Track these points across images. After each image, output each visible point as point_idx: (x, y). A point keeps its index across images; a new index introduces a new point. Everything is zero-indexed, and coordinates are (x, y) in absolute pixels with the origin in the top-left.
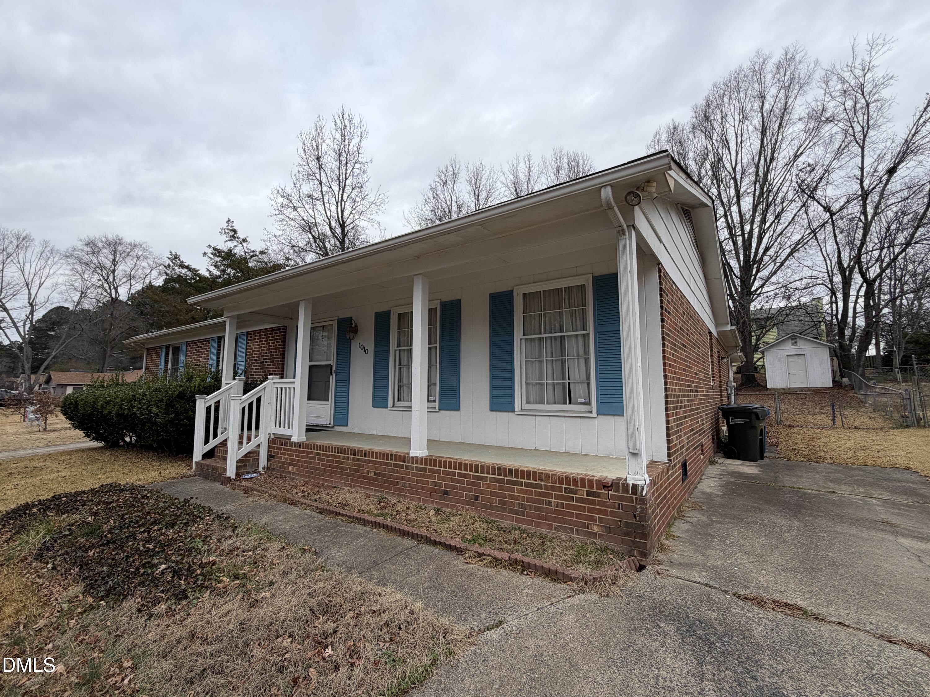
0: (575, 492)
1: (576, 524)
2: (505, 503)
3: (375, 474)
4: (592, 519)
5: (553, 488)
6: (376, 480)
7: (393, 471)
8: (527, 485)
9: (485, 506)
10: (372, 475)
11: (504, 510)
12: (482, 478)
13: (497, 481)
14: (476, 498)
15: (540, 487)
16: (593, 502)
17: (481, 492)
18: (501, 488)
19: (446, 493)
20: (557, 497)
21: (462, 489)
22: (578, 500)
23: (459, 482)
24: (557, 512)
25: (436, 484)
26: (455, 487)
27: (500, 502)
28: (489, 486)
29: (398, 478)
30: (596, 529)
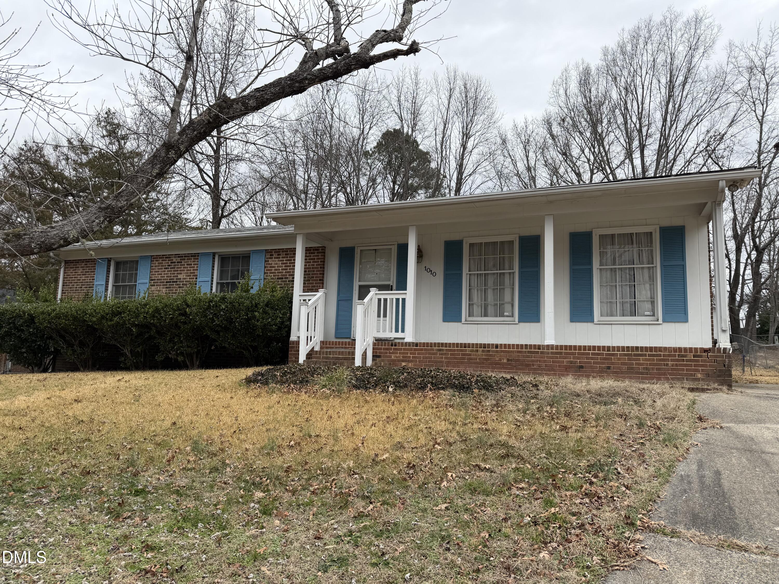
0: (685, 356)
1: (686, 375)
2: (632, 368)
3: (508, 360)
4: (697, 371)
5: (669, 356)
6: (510, 364)
7: (528, 357)
8: (649, 355)
9: (616, 373)
10: (505, 361)
11: (632, 373)
12: (613, 355)
13: (625, 355)
14: (609, 368)
15: (660, 355)
16: (698, 361)
17: (613, 363)
18: (629, 359)
19: (582, 367)
20: (672, 360)
21: (594, 363)
22: (687, 361)
23: (592, 358)
24: (672, 369)
25: (571, 362)
26: (590, 363)
27: (628, 368)
28: (619, 359)
29: (533, 361)
30: (699, 376)
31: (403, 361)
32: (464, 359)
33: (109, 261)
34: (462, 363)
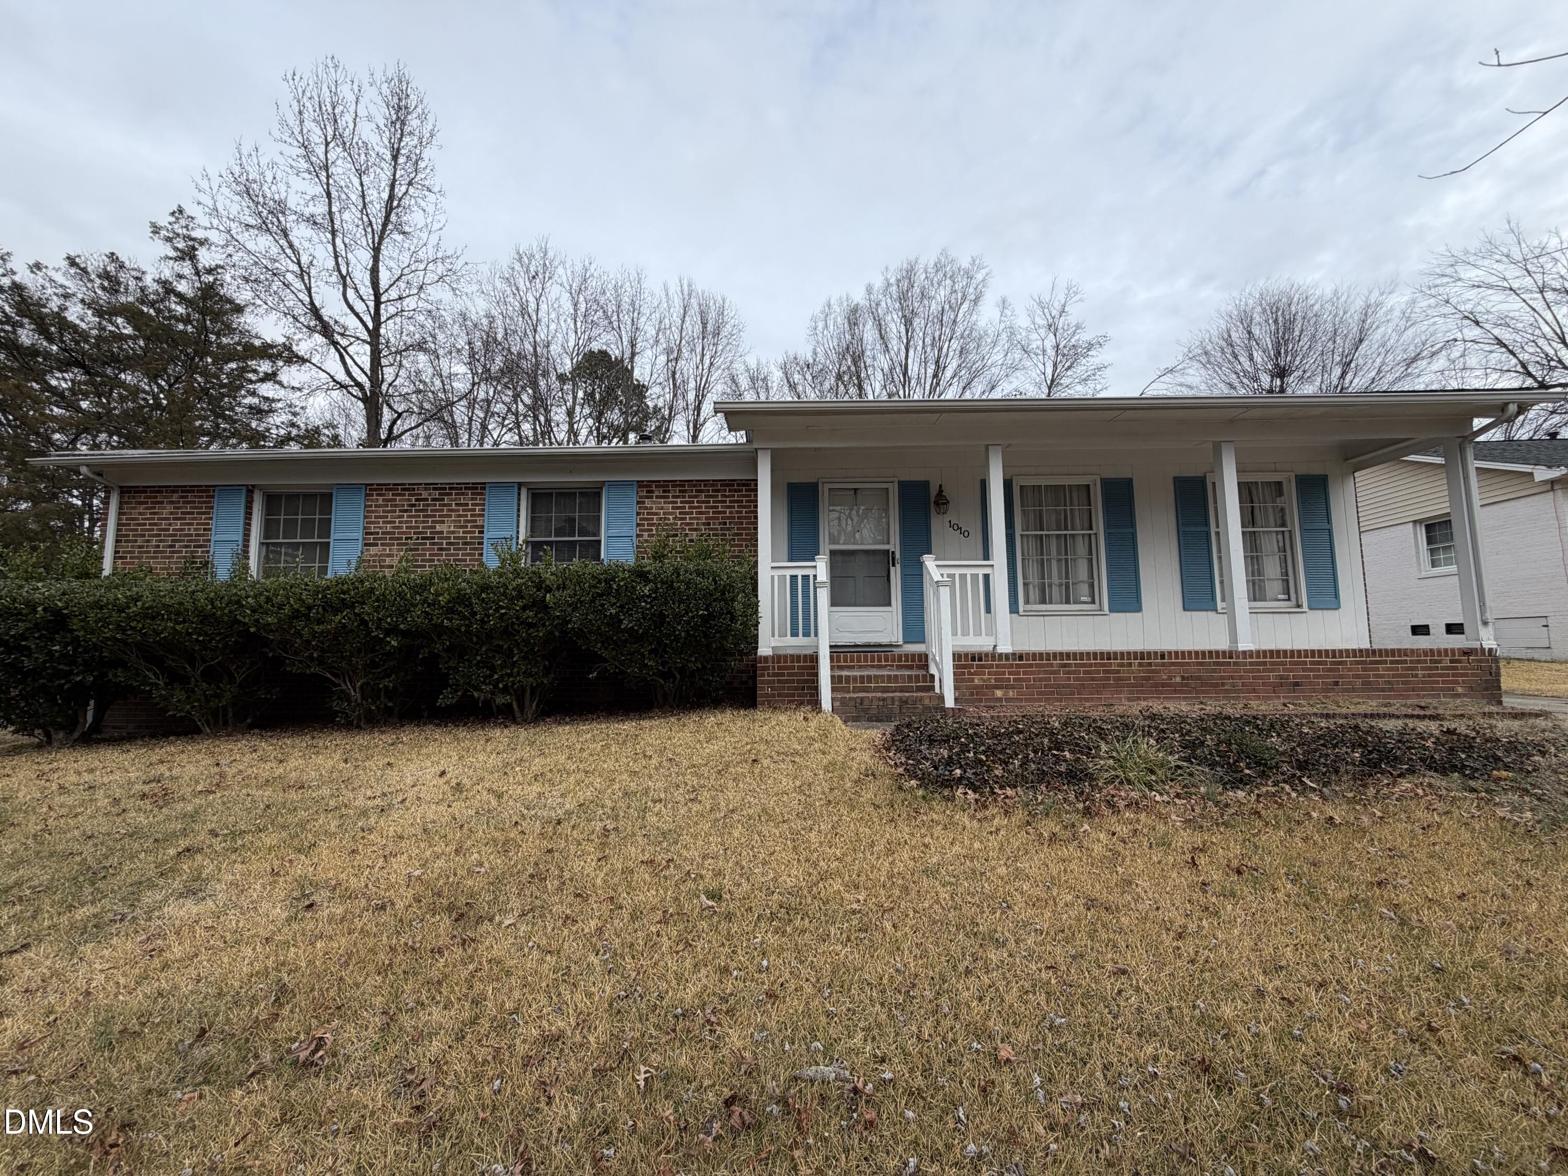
0: (1440, 662)
1: (1442, 689)
2: (1369, 683)
3: (1183, 678)
4: (1457, 683)
5: (1419, 662)
6: (1186, 685)
7: (1214, 671)
8: (1392, 662)
9: (1347, 690)
10: (1178, 679)
11: (1369, 690)
12: (1340, 663)
13: (1358, 663)
14: (1336, 683)
15: (1405, 662)
16: (1456, 668)
17: (1341, 677)
18: (1364, 669)
19: (1297, 684)
20: (1423, 669)
21: (1315, 677)
22: (1443, 668)
23: (1311, 670)
24: (1424, 682)
25: (1281, 677)
26: (1308, 677)
27: (1363, 683)
28: (1350, 670)
29: (1222, 678)
30: (1460, 690)
31: (997, 687)
32: (1108, 679)
33: (250, 491)
34: (1104, 686)
